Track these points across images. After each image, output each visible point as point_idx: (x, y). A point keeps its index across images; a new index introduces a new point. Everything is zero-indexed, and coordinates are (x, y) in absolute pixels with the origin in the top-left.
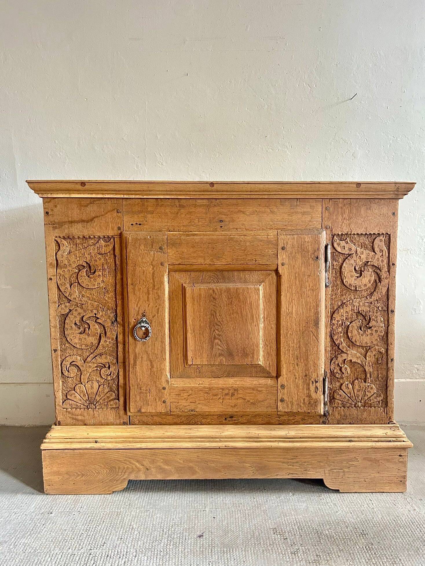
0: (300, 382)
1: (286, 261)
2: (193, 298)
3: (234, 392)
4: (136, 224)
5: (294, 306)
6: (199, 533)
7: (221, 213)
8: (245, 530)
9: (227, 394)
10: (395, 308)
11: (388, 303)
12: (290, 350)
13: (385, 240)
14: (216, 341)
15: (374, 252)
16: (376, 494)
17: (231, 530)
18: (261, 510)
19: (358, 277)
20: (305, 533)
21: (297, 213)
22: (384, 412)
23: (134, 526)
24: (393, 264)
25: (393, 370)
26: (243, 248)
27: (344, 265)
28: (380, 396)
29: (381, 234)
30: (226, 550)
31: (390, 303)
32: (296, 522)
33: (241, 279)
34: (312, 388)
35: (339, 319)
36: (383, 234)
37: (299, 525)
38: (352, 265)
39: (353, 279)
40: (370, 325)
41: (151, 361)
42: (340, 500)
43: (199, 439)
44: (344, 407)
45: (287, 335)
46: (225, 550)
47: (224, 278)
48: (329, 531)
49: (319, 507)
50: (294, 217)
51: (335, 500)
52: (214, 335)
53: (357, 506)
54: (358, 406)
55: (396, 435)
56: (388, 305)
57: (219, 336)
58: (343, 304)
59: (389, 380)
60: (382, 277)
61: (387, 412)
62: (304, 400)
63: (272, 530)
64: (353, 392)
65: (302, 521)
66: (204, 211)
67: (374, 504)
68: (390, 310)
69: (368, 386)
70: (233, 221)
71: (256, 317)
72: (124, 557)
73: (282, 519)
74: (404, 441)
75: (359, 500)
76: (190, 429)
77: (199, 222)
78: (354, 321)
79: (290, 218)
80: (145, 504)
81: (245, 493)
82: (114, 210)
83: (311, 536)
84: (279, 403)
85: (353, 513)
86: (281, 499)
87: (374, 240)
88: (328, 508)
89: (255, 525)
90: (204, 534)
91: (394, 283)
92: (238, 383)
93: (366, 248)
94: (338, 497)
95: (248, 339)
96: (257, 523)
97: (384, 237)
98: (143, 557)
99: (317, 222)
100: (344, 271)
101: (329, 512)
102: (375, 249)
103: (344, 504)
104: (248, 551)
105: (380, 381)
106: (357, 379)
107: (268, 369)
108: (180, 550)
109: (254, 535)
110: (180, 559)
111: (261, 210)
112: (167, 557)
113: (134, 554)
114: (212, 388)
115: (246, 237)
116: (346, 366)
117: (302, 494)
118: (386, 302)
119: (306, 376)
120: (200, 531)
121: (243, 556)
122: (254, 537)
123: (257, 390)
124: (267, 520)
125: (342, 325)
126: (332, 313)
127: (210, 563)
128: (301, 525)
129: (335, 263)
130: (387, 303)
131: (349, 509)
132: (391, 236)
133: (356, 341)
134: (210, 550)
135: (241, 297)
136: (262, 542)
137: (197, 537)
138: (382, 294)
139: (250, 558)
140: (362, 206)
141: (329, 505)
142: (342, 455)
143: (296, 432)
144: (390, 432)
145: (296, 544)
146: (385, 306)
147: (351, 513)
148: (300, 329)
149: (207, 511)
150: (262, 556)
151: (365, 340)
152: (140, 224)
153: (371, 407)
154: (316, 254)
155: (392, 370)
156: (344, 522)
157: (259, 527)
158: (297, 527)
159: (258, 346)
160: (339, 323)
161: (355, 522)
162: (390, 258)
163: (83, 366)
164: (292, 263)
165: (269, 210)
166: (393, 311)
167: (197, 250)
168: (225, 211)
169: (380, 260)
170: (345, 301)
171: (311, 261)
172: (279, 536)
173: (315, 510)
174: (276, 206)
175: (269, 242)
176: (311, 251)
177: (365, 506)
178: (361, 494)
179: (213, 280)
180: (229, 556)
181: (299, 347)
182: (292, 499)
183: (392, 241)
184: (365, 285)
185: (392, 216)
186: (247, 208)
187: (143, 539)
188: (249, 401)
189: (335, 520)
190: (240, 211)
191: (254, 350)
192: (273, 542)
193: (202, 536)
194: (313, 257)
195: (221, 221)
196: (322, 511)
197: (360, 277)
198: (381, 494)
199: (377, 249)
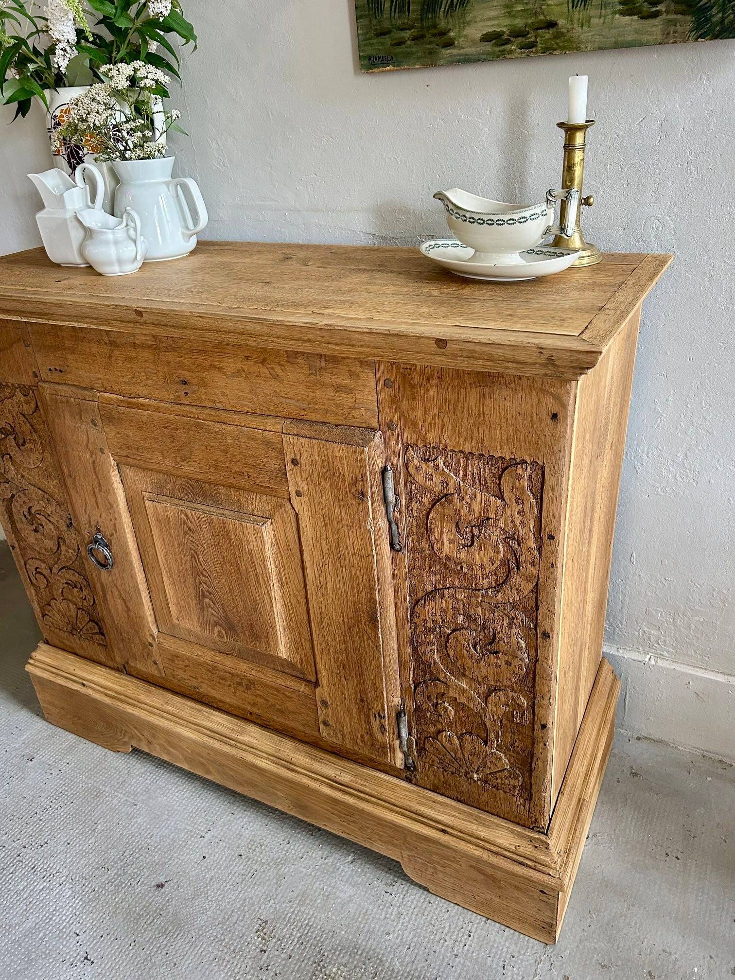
0: (354, 707)
1: (304, 487)
2: (158, 520)
3: (250, 684)
4: (56, 370)
5: (329, 577)
6: (162, 880)
7: (181, 366)
8: (223, 905)
9: (240, 684)
10: (552, 631)
11: (537, 614)
12: (329, 650)
13: (530, 476)
14: (207, 600)
15: (502, 498)
16: (493, 923)
17: (207, 893)
18: (277, 873)
19: (466, 546)
20: (302, 954)
21: (323, 385)
22: (524, 807)
23: (99, 827)
24: (551, 537)
25: (545, 745)
26: (223, 448)
27: (433, 514)
28: (516, 778)
29: (518, 460)
30: (170, 932)
31: (540, 617)
32: (307, 924)
33: (233, 502)
34: (375, 724)
35: (427, 618)
36: (524, 462)
37: (306, 932)
38: (449, 518)
39: (454, 547)
40: (495, 647)
41: (124, 600)
42: (417, 909)
43: (208, 732)
44: (446, 771)
45: (322, 624)
46: (170, 928)
47: (204, 494)
48: (339, 969)
49: (371, 908)
50: (319, 394)
51: (409, 904)
52: (202, 590)
53: (432, 937)
54: (472, 778)
55: (536, 859)
56: (537, 618)
57: (210, 594)
58: (435, 590)
59: (535, 760)
60: (522, 558)
61: (529, 809)
62: (362, 736)
63: (259, 922)
64: (460, 751)
65: (316, 927)
66: (152, 357)
67: (466, 948)
68: (540, 630)
69: (492, 753)
70: (205, 385)
71: (264, 579)
72: (48, 880)
73: (291, 907)
74: (550, 875)
75: (448, 925)
76: (199, 711)
77: (147, 378)
78: (460, 629)
79: (311, 394)
80: (141, 789)
81: (285, 824)
82: (19, 340)
83: (303, 965)
84: (321, 726)
85: (411, 949)
86: (327, 861)
87: (503, 471)
88: (382, 917)
89: (245, 900)
90: (166, 885)
91: (552, 577)
92: (253, 672)
93: (484, 487)
94: (418, 901)
95: (255, 611)
96: (251, 898)
97: (529, 469)
98: (67, 890)
99: (368, 410)
100: (432, 526)
101: (374, 928)
102: (505, 495)
103: (416, 920)
104: (196, 946)
105: (518, 753)
106: (471, 734)
107: (299, 666)
108: (117, 900)
109: (228, 919)
110: (104, 916)
111: (252, 370)
112: (93, 905)
113: (63, 879)
114: (216, 667)
115: (224, 426)
116: (446, 704)
117: (368, 866)
118: (533, 611)
119: (362, 700)
120: (166, 877)
121: (182, 954)
122: (224, 924)
123: (283, 694)
124: (268, 899)
125: (435, 630)
126: (414, 602)
127: (133, 944)
128: (309, 934)
129: (415, 506)
130: (535, 613)
131: (414, 936)
132: (547, 470)
133: (464, 668)
134: (151, 918)
135: (233, 538)
136: (227, 940)
137: (154, 886)
138: (520, 593)
139: (187, 962)
140: (471, 388)
141: (390, 910)
142: (431, 845)
143: (353, 779)
144: (526, 848)
145: (267, 970)
146: (530, 620)
147: (408, 948)
148: (343, 620)
149: (205, 840)
150: (206, 967)
151: (485, 673)
152: (61, 371)
153: (498, 789)
154: (360, 487)
155: (542, 745)
156: (381, 961)
157: (246, 908)
158: (299, 935)
159: (273, 628)
160: (428, 625)
161: (398, 972)
162: (543, 521)
163: (51, 578)
164: (314, 495)
165: (266, 371)
166: (546, 636)
167: (147, 437)
168: (187, 362)
169: (518, 519)
170: (441, 587)
171: (351, 500)
172: (260, 939)
173: (358, 912)
174: (281, 365)
175: (268, 444)
176: (348, 480)
177: (446, 943)
178: (466, 911)
179: (187, 495)
180: (165, 943)
181: (345, 650)
182: (343, 870)
183: (547, 483)
184: (483, 567)
185: (549, 421)
186: (224, 362)
187: (91, 856)
188: (274, 706)
189: (370, 950)
190: (213, 367)
191: (268, 633)
192: (241, 948)
193: (163, 886)
194: (353, 490)
195: (185, 383)
196: (368, 919)
197: (470, 546)
198: (503, 927)
199: (507, 494)
